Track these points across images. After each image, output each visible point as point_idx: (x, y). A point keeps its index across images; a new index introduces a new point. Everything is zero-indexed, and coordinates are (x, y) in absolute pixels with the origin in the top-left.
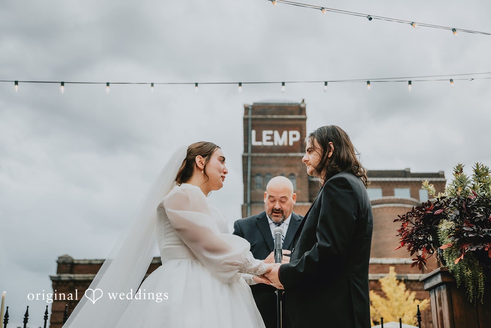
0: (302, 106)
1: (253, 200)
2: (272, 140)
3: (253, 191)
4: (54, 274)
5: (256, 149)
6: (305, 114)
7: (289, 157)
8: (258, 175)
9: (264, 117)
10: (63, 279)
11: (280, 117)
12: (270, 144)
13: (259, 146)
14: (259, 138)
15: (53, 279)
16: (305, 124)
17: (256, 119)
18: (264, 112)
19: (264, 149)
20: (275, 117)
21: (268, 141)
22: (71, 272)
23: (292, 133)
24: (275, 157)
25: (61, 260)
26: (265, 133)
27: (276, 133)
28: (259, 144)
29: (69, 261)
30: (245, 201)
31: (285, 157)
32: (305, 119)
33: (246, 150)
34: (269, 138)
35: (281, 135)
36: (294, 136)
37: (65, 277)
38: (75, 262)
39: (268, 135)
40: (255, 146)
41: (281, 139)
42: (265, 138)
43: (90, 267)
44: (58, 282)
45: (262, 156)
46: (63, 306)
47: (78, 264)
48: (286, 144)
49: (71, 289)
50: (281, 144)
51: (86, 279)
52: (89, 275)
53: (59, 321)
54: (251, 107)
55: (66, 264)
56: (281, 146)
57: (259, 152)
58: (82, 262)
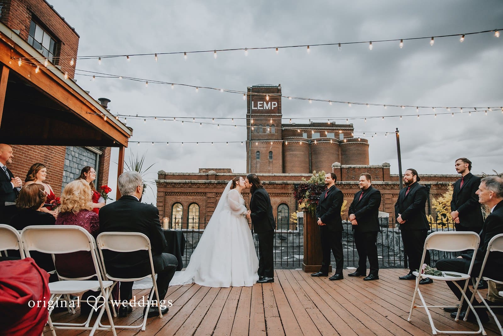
0: (279, 88)
1: (252, 138)
2: (263, 107)
3: (252, 133)
4: (157, 179)
5: (254, 111)
6: (281, 93)
8: (255, 125)
9: (258, 94)
13: (256, 110)
14: (256, 106)
15: (157, 182)
16: (281, 98)
17: (254, 95)
18: (258, 92)
19: (259, 111)
20: (264, 94)
21: (260, 107)
22: (165, 179)
23: (273, 103)
24: (265, 115)
25: (160, 173)
26: (259, 103)
27: (265, 103)
28: (256, 108)
29: (164, 173)
30: (248, 139)
31: (269, 115)
32: (281, 96)
33: (248, 112)
34: (261, 105)
35: (267, 104)
36: (274, 104)
37: (162, 181)
38: (166, 174)
39: (260, 104)
40: (253, 109)
41: (267, 106)
42: (259, 105)
43: (173, 176)
44: (159, 183)
45: (257, 115)
46: (162, 194)
47: (168, 175)
48: (270, 109)
49: (165, 187)
50: (267, 108)
51: (172, 182)
52: (173, 180)
53: (161, 201)
54: (251, 89)
55: (162, 175)
56: (267, 110)
57: (255, 113)
58: (169, 174)
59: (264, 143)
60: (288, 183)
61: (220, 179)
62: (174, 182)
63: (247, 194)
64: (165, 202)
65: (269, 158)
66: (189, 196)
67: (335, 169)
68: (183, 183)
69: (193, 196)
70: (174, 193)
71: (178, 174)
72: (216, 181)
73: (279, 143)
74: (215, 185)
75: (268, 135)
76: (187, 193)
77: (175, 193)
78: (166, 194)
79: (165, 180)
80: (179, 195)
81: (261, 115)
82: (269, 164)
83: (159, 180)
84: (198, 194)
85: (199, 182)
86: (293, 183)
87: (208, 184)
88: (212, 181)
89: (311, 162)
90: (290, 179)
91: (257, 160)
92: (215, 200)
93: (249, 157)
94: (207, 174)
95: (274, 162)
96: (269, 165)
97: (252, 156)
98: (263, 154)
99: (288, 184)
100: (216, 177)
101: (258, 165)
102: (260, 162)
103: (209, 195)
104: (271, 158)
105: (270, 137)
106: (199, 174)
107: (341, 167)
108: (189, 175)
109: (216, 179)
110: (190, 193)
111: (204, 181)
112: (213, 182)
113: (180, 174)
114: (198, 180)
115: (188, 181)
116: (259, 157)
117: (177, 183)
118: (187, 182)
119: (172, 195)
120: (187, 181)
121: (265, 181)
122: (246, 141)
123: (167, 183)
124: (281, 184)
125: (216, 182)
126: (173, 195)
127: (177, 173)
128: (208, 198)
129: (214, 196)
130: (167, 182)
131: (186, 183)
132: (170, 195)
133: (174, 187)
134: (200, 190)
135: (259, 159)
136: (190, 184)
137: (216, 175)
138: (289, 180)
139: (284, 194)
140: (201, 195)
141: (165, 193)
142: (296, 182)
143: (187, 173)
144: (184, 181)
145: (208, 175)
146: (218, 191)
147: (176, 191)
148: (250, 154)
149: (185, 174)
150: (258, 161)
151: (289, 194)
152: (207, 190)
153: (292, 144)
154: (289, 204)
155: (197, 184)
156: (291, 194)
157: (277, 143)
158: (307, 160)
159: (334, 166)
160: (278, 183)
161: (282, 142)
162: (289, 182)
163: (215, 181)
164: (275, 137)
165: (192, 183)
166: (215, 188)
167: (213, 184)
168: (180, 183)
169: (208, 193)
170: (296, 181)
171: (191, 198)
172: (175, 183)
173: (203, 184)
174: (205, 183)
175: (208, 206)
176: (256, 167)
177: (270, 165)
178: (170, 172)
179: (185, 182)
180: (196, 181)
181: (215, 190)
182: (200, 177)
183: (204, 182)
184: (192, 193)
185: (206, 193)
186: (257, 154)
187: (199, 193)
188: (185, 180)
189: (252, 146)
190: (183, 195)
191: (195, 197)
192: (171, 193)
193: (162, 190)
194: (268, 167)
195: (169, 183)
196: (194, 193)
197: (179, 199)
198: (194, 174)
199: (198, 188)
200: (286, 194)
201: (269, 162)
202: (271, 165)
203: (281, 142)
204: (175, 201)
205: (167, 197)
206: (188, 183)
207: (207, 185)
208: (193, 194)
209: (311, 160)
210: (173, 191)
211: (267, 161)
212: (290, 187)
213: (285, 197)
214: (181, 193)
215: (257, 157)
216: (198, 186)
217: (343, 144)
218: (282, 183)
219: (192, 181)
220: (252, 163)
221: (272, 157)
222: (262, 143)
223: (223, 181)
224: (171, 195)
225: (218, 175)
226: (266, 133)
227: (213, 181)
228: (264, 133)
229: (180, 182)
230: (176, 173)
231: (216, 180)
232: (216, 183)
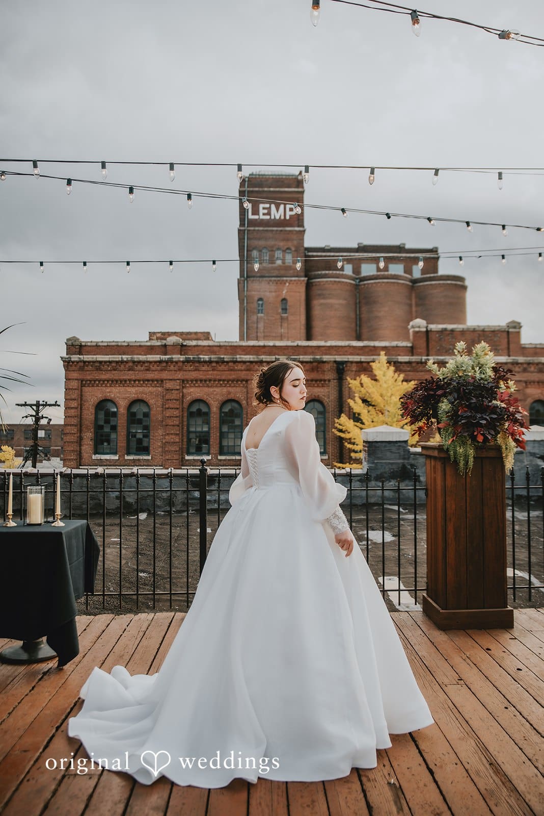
0: (300, 178)
1: (250, 274)
2: (269, 214)
3: (249, 265)
4: (64, 355)
5: (252, 223)
6: (303, 187)
7: (286, 231)
8: (254, 249)
9: (261, 189)
10: (72, 360)
11: (277, 189)
12: (268, 217)
13: (256, 220)
14: (256, 212)
15: (64, 359)
16: (303, 197)
17: (252, 192)
18: (261, 186)
19: (261, 223)
20: (272, 189)
21: (264, 214)
22: (80, 353)
23: (288, 207)
24: (273, 231)
25: (70, 343)
26: (261, 206)
27: (273, 207)
28: (256, 217)
29: (77, 343)
30: (242, 275)
31: (281, 231)
32: (303, 192)
33: (242, 223)
34: (266, 211)
35: (277, 209)
36: (291, 210)
37: (75, 358)
38: (83, 344)
39: (264, 208)
40: (251, 219)
41: (277, 211)
42: (261, 211)
43: (97, 348)
44: (69, 362)
45: (258, 230)
46: (75, 384)
47: (85, 346)
48: (282, 217)
49: (81, 369)
50: (277, 217)
51: (94, 360)
52: (97, 356)
53: (73, 397)
54: (247, 179)
55: (75, 346)
56: (277, 220)
57: (255, 225)
58: (89, 344)
59: (271, 283)
60: (324, 360)
61: (190, 353)
62: (98, 359)
63: (244, 382)
64: (81, 400)
65: (280, 310)
66: (128, 386)
67: (416, 333)
68: (117, 362)
69: (138, 386)
70: (99, 381)
71: (106, 344)
72: (182, 357)
73: (299, 282)
74: (180, 364)
75: (279, 268)
76: (125, 381)
77: (102, 382)
78: (83, 383)
79: (80, 357)
80: (108, 385)
81: (267, 231)
82: (281, 323)
83: (67, 357)
84: (146, 382)
85: (148, 360)
86: (334, 360)
87: (167, 362)
88: (174, 356)
89: (360, 319)
90: (328, 352)
91: (259, 315)
92: (181, 394)
93: (244, 310)
94: (163, 344)
95: (289, 319)
96: (281, 326)
97: (249, 309)
98: (270, 303)
99: (324, 362)
100: (182, 349)
101: (261, 325)
102: (264, 319)
103: (169, 385)
104: (284, 312)
105: (282, 272)
106: (149, 344)
107: (427, 329)
108: (128, 346)
109: (183, 353)
110: (130, 380)
111: (159, 356)
112: (177, 360)
113: (109, 344)
114: (146, 355)
115: (127, 356)
116: (262, 310)
117: (105, 362)
118: (125, 359)
119: (95, 385)
120: (125, 357)
121: (278, 355)
122: (238, 279)
123: (85, 362)
124: (311, 362)
125: (181, 359)
126: (97, 386)
127: (105, 342)
128: (168, 390)
129: (178, 387)
130: (85, 360)
131: (122, 362)
132: (91, 385)
133: (98, 369)
134: (150, 375)
135: (262, 313)
136: (131, 364)
137: (182, 346)
138: (326, 354)
139: (316, 381)
140: (153, 385)
141: (82, 381)
142: (339, 358)
143: (124, 342)
144: (118, 358)
145: (165, 346)
146: (187, 377)
147: (103, 377)
148: (245, 304)
149: (119, 344)
150: (261, 318)
151: (325, 381)
152: (165, 375)
153: (324, 284)
154: (326, 400)
155: (144, 362)
156: (329, 381)
157: (295, 282)
158: (353, 315)
159: (413, 327)
160: (305, 360)
161: (306, 282)
162: (326, 358)
163: (179, 356)
164: (291, 272)
165: (134, 362)
166: (180, 370)
167: (177, 362)
168: (110, 362)
169: (167, 381)
170: (340, 355)
171: (133, 390)
172: (101, 362)
173: (156, 362)
174: (161, 362)
175: (167, 406)
176: (257, 328)
177: (283, 324)
178: (90, 341)
179: (120, 359)
180: (142, 358)
181: (180, 375)
182: (151, 349)
183: (159, 359)
184: (135, 381)
185: (162, 381)
186: (259, 304)
187: (148, 380)
188: (120, 356)
189: (249, 288)
190: (117, 385)
191: (141, 389)
192: (93, 382)
193: (75, 375)
194: (280, 328)
195: (89, 362)
196: (139, 381)
197: (109, 392)
198: (138, 344)
199: (147, 370)
200: (321, 380)
201: (282, 318)
202: (285, 325)
203: (304, 281)
204: (102, 397)
205: (85, 389)
206: (127, 362)
207: (164, 364)
208: (137, 382)
209: (360, 315)
210: (97, 378)
211: (278, 317)
212: (327, 367)
213: (318, 386)
214: (112, 381)
215: (259, 310)
216: (146, 366)
217: (420, 286)
218: (312, 360)
219: (135, 356)
220: (249, 322)
221: (286, 309)
222: (269, 283)
223: (196, 357)
224: (93, 386)
225: (186, 346)
226: (275, 263)
227: (177, 357)
228: (270, 265)
229: (110, 360)
230: (102, 342)
231: (181, 355)
232: (183, 362)
